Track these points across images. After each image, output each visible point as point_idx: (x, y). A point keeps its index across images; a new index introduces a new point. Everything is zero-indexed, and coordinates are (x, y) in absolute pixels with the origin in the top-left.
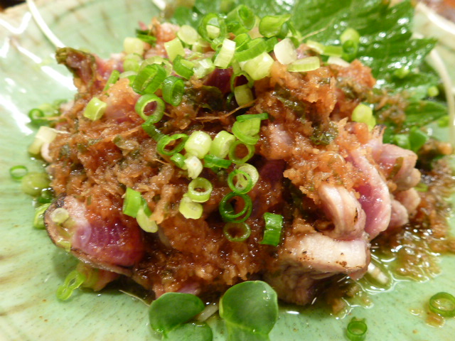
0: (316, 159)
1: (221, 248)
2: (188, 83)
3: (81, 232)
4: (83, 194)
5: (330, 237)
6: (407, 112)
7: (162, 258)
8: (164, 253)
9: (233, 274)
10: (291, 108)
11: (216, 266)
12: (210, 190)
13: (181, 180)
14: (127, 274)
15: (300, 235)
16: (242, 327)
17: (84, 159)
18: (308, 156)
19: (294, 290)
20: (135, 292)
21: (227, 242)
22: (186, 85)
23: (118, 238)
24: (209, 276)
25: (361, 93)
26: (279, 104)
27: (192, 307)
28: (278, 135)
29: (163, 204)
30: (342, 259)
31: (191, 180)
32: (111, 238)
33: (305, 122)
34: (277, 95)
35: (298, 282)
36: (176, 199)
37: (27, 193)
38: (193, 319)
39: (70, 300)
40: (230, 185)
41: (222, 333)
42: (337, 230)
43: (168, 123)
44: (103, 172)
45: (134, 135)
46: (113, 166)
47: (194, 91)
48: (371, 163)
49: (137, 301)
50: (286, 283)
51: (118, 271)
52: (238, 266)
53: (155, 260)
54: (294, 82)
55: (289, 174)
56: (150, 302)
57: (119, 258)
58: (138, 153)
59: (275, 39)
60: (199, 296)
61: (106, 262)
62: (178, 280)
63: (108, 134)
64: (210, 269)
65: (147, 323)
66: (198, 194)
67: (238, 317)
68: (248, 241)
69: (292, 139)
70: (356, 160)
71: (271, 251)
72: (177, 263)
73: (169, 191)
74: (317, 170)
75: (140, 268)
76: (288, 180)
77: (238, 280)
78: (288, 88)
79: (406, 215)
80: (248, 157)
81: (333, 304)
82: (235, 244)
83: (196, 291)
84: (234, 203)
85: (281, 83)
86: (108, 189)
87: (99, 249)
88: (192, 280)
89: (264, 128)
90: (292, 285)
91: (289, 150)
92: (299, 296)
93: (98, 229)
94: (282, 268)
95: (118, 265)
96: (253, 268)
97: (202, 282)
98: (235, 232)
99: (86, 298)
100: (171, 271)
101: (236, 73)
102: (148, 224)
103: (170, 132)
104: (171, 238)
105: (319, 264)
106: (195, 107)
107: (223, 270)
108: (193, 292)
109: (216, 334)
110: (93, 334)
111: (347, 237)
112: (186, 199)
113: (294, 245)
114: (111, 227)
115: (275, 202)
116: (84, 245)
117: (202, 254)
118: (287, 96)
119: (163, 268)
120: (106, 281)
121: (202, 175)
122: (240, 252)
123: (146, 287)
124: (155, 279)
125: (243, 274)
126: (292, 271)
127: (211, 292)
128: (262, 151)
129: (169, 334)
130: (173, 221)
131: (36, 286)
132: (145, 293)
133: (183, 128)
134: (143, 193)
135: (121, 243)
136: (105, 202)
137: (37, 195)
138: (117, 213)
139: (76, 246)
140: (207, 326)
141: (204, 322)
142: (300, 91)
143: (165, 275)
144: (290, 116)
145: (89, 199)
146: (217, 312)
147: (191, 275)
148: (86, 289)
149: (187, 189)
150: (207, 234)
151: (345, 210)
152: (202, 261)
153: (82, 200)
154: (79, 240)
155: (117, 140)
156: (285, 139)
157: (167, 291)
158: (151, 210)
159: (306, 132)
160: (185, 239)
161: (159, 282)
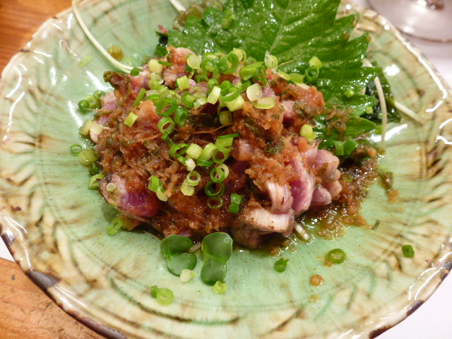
0: (265, 164)
1: (205, 212)
2: (190, 111)
3: (123, 197)
4: (123, 174)
5: (269, 211)
6: (348, 124)
7: (169, 214)
8: (171, 211)
9: (211, 227)
10: (253, 131)
11: (201, 221)
12: (199, 179)
13: (183, 171)
14: (148, 222)
15: (252, 208)
16: (212, 257)
17: (123, 151)
18: (261, 162)
19: (248, 239)
20: (152, 233)
21: (208, 208)
22: (189, 113)
23: (144, 202)
24: (196, 227)
25: (310, 114)
26: (246, 127)
27: (185, 244)
28: (244, 147)
29: (171, 186)
30: (272, 225)
31: (189, 172)
32: (140, 201)
33: (261, 140)
34: (245, 122)
35: (251, 234)
36: (179, 183)
37: (83, 164)
38: (186, 250)
39: (114, 235)
40: (212, 177)
41: (202, 260)
42: (272, 208)
43: (176, 135)
44: (136, 161)
45: (155, 139)
46: (142, 158)
47: (194, 117)
48: (304, 166)
49: (153, 238)
50: (244, 234)
51: (143, 220)
52: (214, 222)
53: (165, 215)
54: (256, 115)
55: (249, 171)
56: (161, 240)
57: (144, 213)
58: (158, 152)
59: (249, 82)
60: (190, 238)
61: (136, 215)
62: (178, 228)
63: (139, 138)
64: (197, 223)
65: (158, 251)
66: (192, 181)
67: (211, 251)
68: (221, 209)
69: (253, 150)
70: (295, 163)
71: (234, 216)
72: (179, 218)
73: (175, 178)
74: (266, 171)
75: (156, 220)
76: (247, 175)
77: (213, 231)
78: (253, 118)
79: (330, 199)
80: (223, 160)
81: (272, 249)
82: (213, 210)
83: (189, 235)
84: (214, 187)
85: (248, 115)
86: (138, 172)
87: (133, 208)
88: (187, 229)
89: (236, 141)
90: (247, 236)
91: (250, 157)
92: (251, 243)
93: (133, 196)
94: (241, 226)
95: (143, 217)
96: (223, 224)
97: (192, 231)
98: (214, 203)
99: (124, 234)
100: (174, 223)
101: (221, 105)
102: (163, 196)
103: (177, 141)
104: (176, 204)
105: (260, 226)
106: (194, 126)
107: (205, 225)
108: (187, 236)
109: (199, 260)
110: (129, 254)
111: (278, 212)
112: (185, 183)
113: (248, 214)
114: (140, 195)
115: (240, 186)
116: (124, 204)
117: (193, 214)
118: (251, 123)
119: (170, 220)
120: (135, 225)
121: (195, 169)
122: (216, 215)
123: (159, 230)
124: (165, 226)
125: (217, 227)
126: (247, 228)
127: (197, 236)
128: (234, 156)
129: (172, 257)
130: (177, 195)
131: (95, 225)
132: (158, 234)
133: (186, 139)
134: (160, 178)
135: (146, 205)
136: (137, 180)
137: (89, 165)
138: (144, 187)
139: (120, 205)
140: (194, 255)
141: (193, 253)
142: (260, 121)
143: (171, 225)
144: (252, 136)
145: (127, 178)
146: (201, 248)
147: (186, 226)
148: (123, 229)
149: (186, 177)
150: (197, 202)
151: (277, 197)
152: (192, 218)
153: (123, 177)
154: (122, 202)
155: (145, 142)
156: (248, 149)
157: (171, 234)
158: (165, 188)
159: (262, 146)
160: (183, 206)
161: (167, 228)
